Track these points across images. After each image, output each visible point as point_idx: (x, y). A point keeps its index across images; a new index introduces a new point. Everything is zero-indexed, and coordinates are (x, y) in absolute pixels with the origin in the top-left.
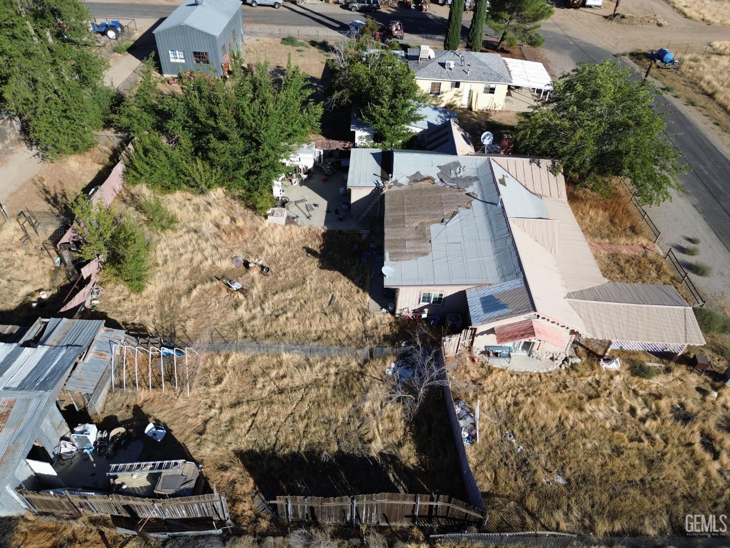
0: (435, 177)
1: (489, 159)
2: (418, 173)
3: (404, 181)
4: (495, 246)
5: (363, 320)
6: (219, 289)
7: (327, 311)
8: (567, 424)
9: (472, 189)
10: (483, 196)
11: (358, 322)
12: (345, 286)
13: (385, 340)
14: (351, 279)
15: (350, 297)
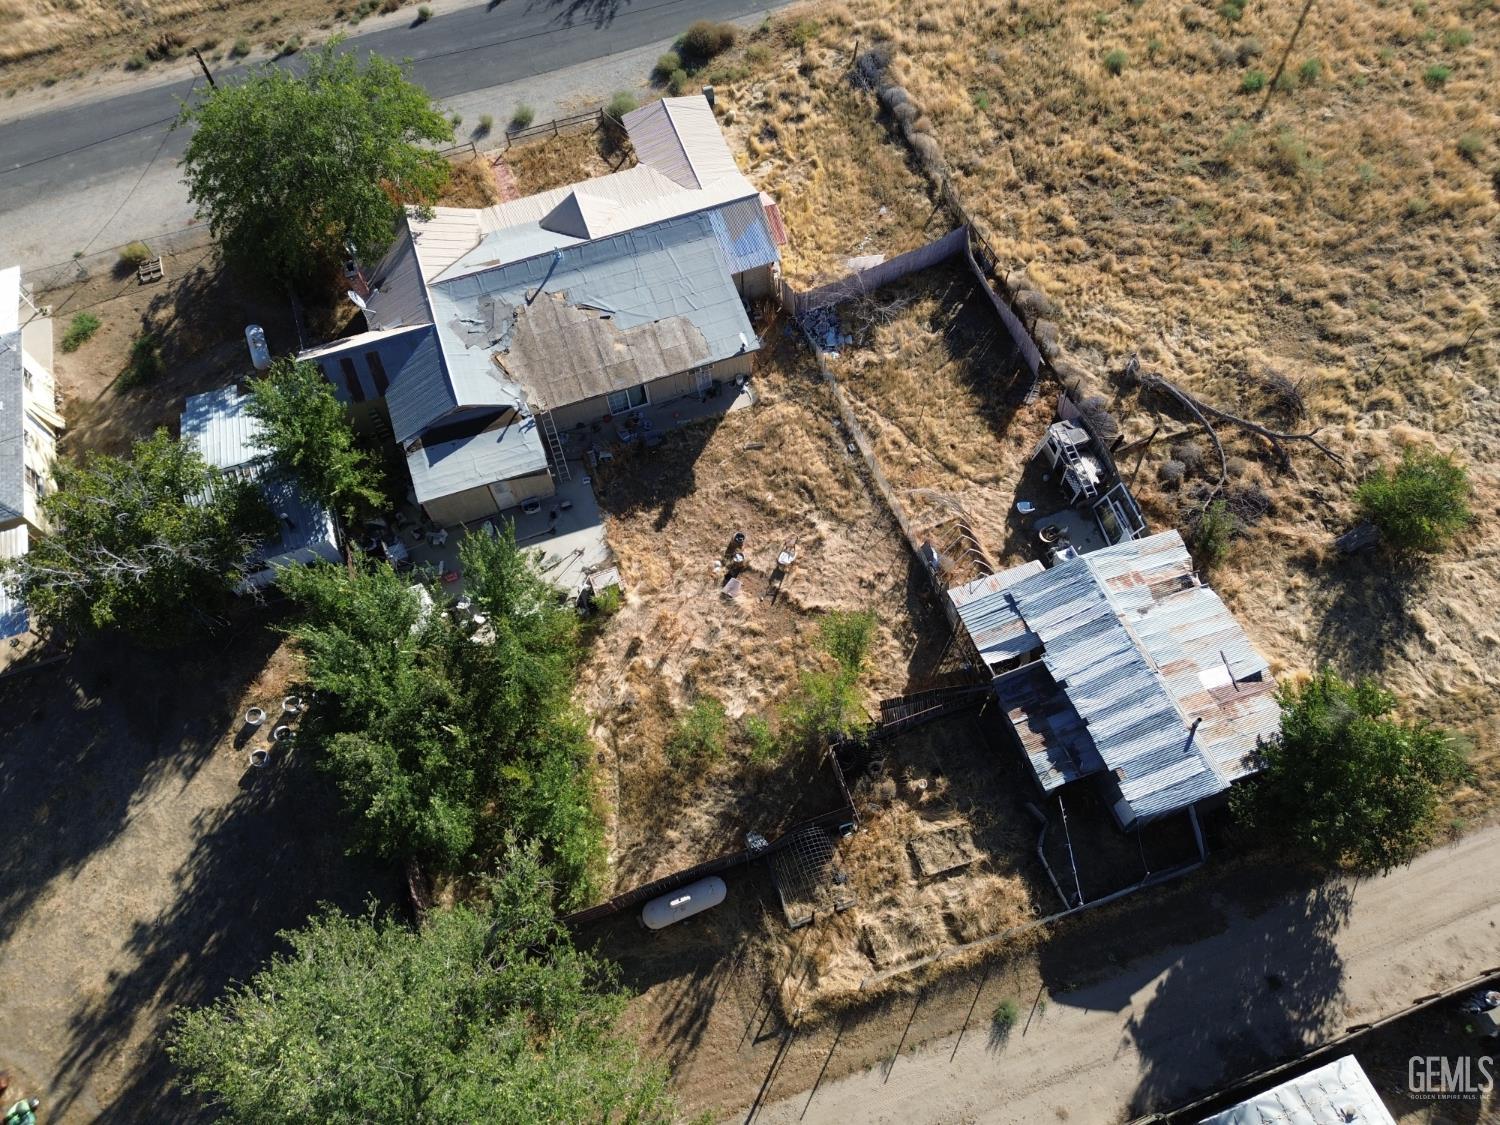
0: (489, 352)
1: (433, 286)
2: (490, 373)
4: (648, 250)
5: (772, 403)
6: (795, 580)
7: (777, 444)
8: (823, 210)
9: (515, 298)
10: (533, 281)
11: (778, 407)
12: (719, 445)
13: (793, 371)
14: (703, 442)
15: (738, 432)
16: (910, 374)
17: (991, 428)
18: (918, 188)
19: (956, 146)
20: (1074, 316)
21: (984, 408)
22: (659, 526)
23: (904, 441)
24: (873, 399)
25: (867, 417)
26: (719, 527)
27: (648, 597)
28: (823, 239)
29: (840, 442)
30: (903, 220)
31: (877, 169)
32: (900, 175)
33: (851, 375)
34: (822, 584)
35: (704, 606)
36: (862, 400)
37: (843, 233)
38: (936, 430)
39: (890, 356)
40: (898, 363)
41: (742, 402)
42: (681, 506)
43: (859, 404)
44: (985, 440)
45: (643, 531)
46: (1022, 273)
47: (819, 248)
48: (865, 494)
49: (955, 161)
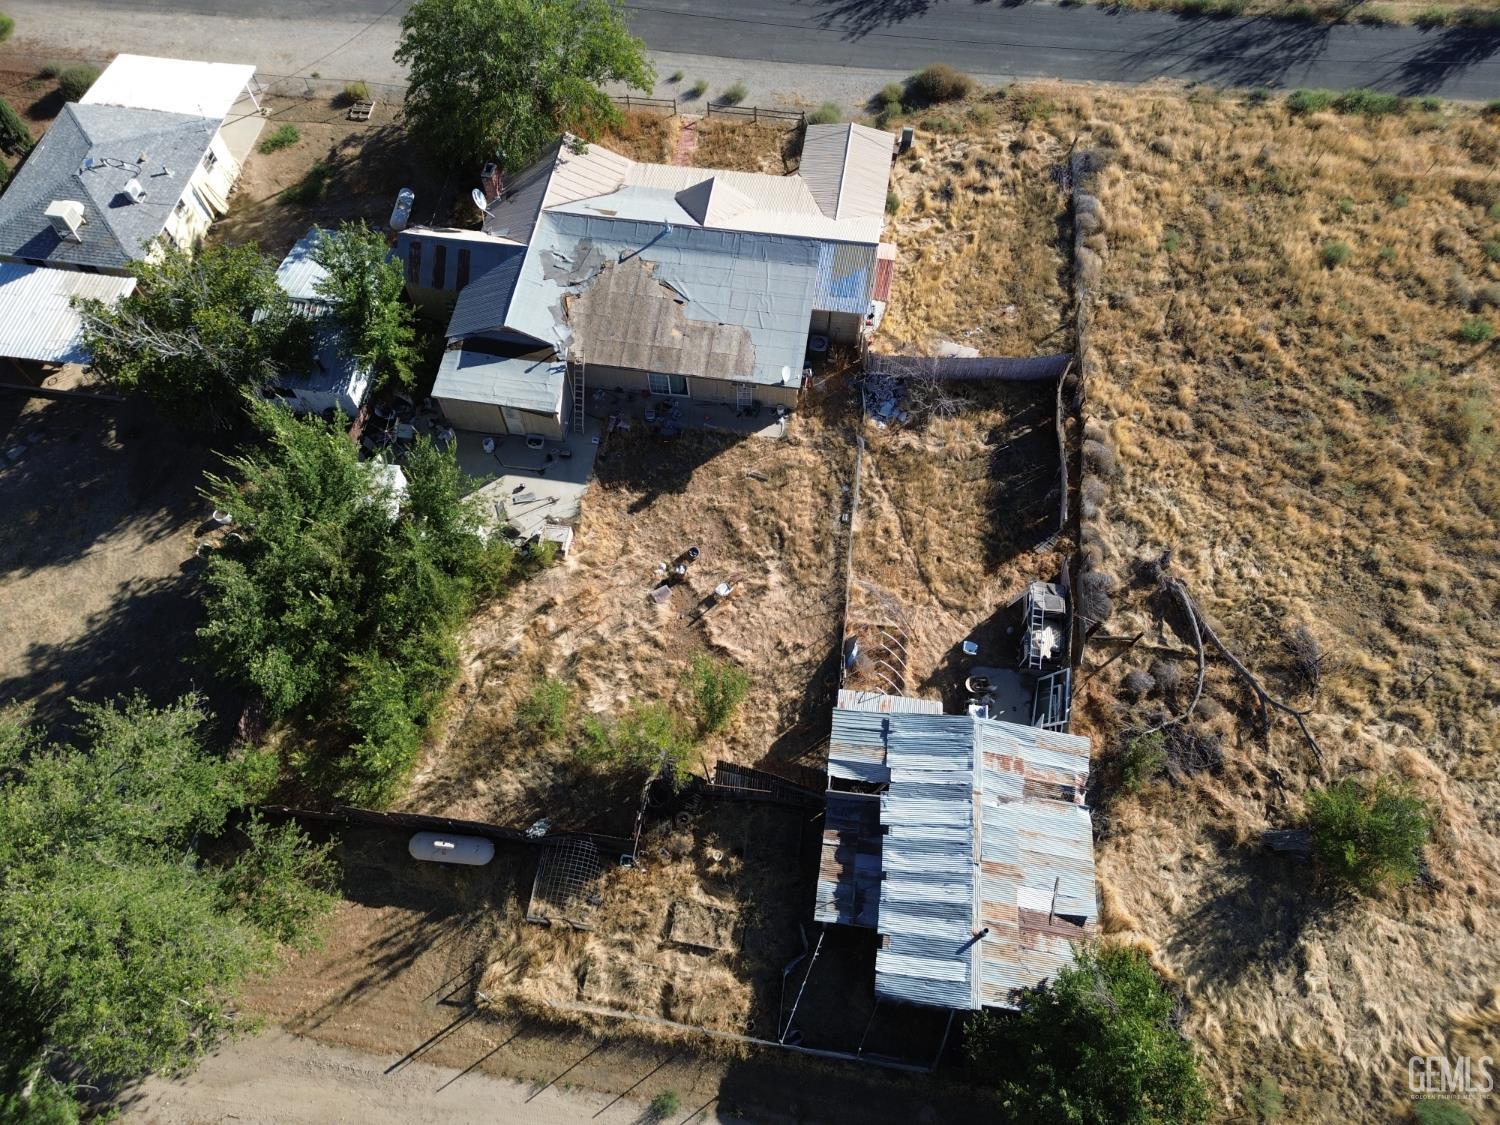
0: (563, 290)
1: (546, 213)
2: (551, 309)
3: (563, 333)
4: (750, 256)
5: (798, 444)
6: (722, 613)
7: (779, 483)
8: (954, 285)
9: (611, 252)
10: (636, 244)
11: (801, 450)
12: (729, 461)
13: (834, 424)
14: (716, 452)
15: (752, 457)
16: (940, 473)
17: (986, 559)
18: (1057, 301)
19: (1118, 275)
20: (1133, 488)
21: (991, 536)
22: (633, 509)
23: (896, 532)
24: (892, 482)
25: (876, 497)
26: (684, 534)
27: (585, 567)
28: (936, 312)
29: (837, 508)
30: (1024, 325)
31: (1027, 269)
32: (1047, 281)
33: (885, 451)
34: (743, 629)
35: (629, 598)
36: (882, 478)
37: (959, 315)
38: (932, 537)
39: (930, 449)
40: (935, 459)
41: (772, 432)
42: (663, 500)
43: (877, 481)
44: (973, 567)
45: (616, 507)
46: (1107, 424)
47: (927, 319)
48: (831, 566)
49: (1108, 289)
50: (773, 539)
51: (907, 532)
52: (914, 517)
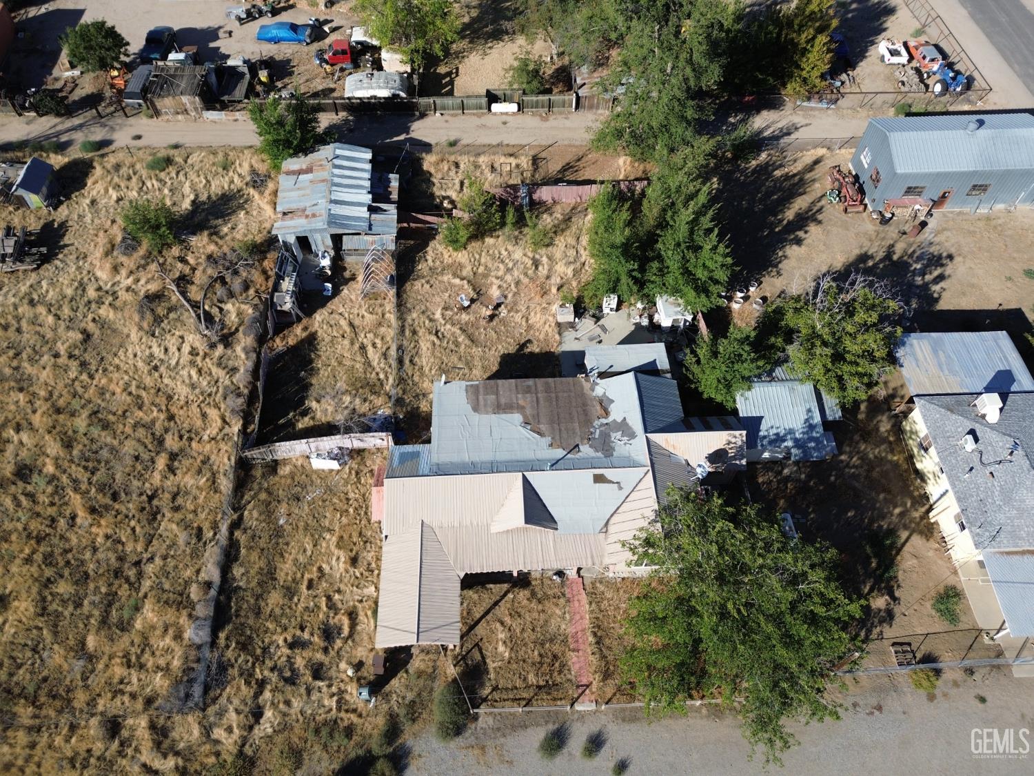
0: (610, 419)
2: (612, 401)
3: (599, 391)
17: (315, 339)
18: (244, 529)
22: (529, 341)
29: (406, 358)
36: (379, 378)
38: (347, 348)
42: (512, 349)
43: (383, 377)
45: (538, 341)
50: (443, 334)
51: (363, 348)
52: (359, 358)
